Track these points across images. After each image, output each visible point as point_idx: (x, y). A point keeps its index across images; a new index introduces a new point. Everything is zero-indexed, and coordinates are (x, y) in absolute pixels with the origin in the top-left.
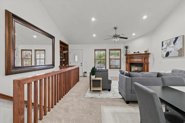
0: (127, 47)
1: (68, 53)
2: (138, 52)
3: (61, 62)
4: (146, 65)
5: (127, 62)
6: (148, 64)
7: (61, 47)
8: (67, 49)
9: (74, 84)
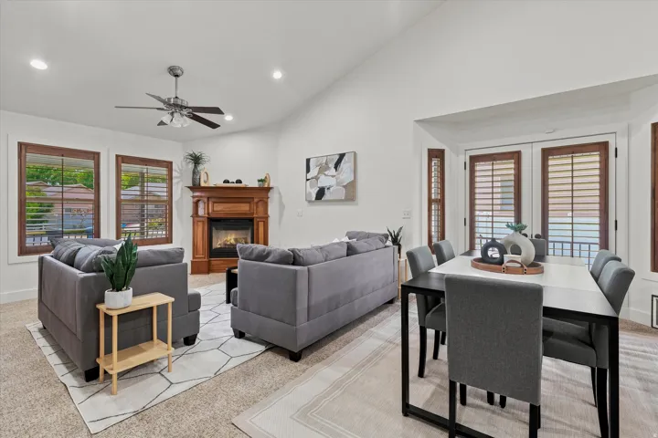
2: (237, 182)
4: (261, 224)
5: (196, 217)
6: (265, 219)
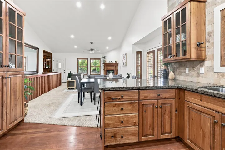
0: (104, 57)
1: (51, 61)
2: (112, 62)
3: (44, 69)
4: (116, 71)
5: (104, 70)
7: (44, 56)
8: (51, 57)
9: (56, 87)
